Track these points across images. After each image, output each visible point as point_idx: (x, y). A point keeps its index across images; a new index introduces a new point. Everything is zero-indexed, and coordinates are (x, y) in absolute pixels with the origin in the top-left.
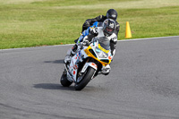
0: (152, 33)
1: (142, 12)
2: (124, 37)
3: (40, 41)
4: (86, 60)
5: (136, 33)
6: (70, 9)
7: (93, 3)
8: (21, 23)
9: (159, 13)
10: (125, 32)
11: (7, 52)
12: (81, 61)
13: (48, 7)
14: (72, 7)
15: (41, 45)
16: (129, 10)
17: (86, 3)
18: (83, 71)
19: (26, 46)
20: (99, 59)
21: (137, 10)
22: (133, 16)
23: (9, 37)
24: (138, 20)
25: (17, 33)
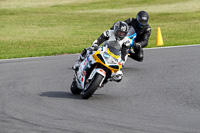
0: (187, 41)
1: (175, 16)
2: (155, 45)
3: (61, 48)
4: (94, 66)
5: (168, 40)
6: (95, 14)
7: (120, 6)
8: (41, 29)
9: (194, 18)
10: (156, 38)
11: (24, 61)
12: (89, 66)
13: (70, 11)
14: (96, 11)
15: (62, 53)
16: (160, 15)
17: (113, 7)
18: (90, 78)
19: (46, 55)
20: (107, 65)
21: (169, 14)
22: (165, 21)
23: (27, 45)
24: (171, 26)
25: (35, 40)
